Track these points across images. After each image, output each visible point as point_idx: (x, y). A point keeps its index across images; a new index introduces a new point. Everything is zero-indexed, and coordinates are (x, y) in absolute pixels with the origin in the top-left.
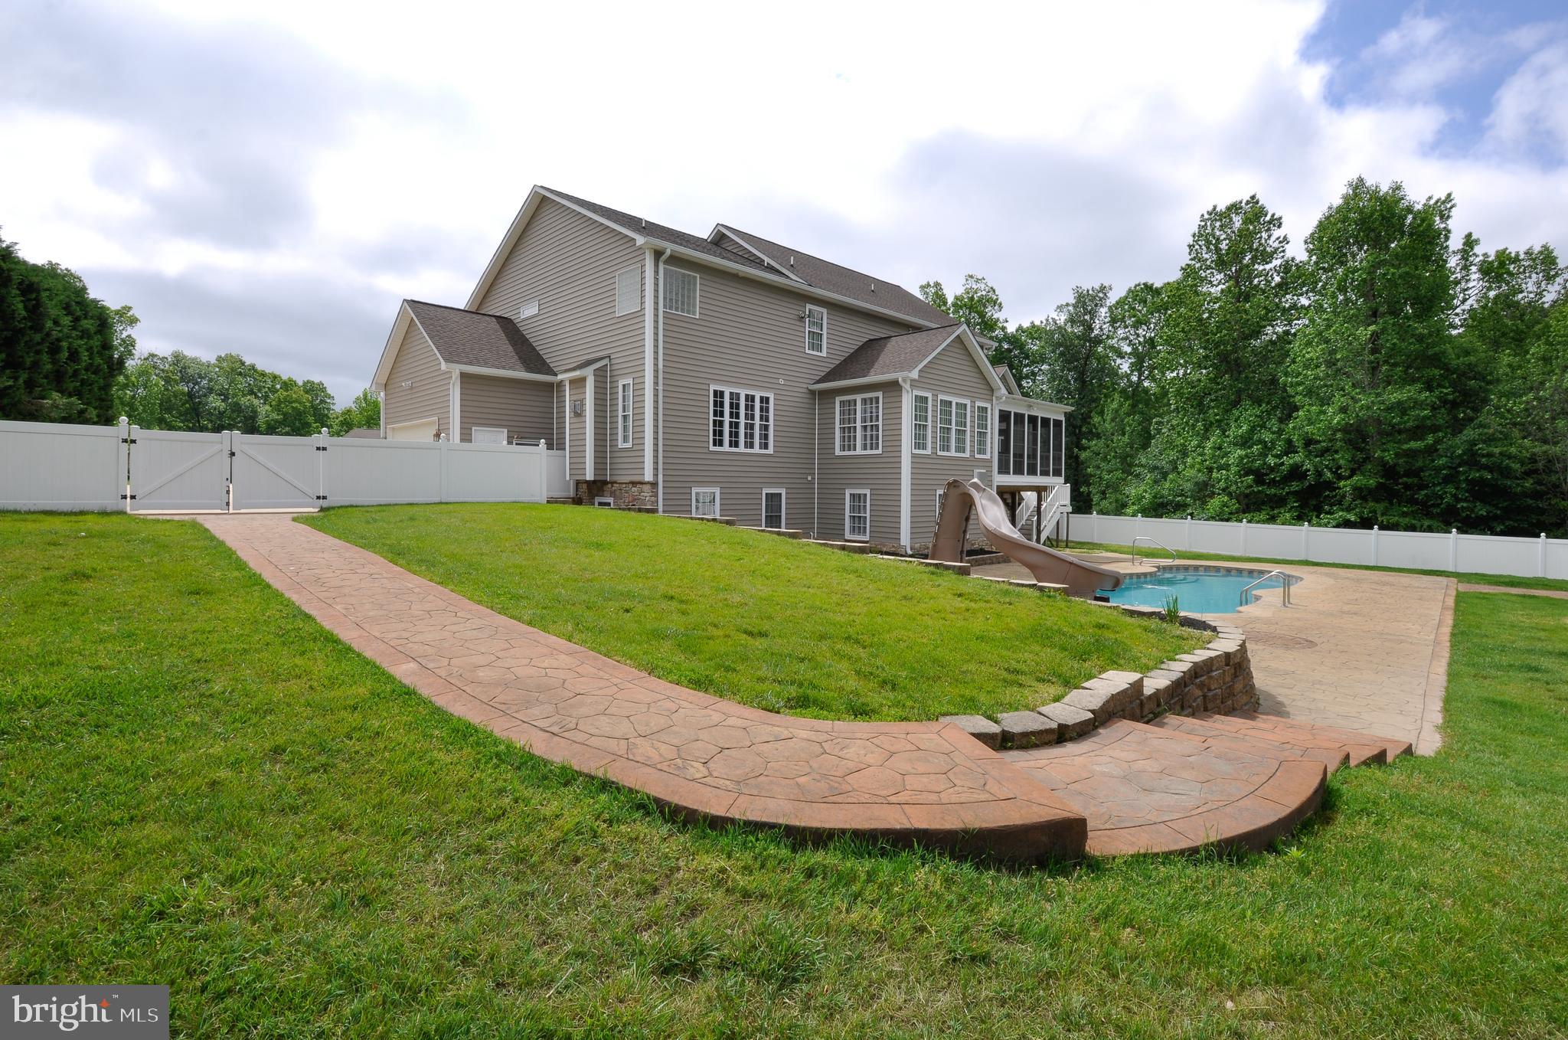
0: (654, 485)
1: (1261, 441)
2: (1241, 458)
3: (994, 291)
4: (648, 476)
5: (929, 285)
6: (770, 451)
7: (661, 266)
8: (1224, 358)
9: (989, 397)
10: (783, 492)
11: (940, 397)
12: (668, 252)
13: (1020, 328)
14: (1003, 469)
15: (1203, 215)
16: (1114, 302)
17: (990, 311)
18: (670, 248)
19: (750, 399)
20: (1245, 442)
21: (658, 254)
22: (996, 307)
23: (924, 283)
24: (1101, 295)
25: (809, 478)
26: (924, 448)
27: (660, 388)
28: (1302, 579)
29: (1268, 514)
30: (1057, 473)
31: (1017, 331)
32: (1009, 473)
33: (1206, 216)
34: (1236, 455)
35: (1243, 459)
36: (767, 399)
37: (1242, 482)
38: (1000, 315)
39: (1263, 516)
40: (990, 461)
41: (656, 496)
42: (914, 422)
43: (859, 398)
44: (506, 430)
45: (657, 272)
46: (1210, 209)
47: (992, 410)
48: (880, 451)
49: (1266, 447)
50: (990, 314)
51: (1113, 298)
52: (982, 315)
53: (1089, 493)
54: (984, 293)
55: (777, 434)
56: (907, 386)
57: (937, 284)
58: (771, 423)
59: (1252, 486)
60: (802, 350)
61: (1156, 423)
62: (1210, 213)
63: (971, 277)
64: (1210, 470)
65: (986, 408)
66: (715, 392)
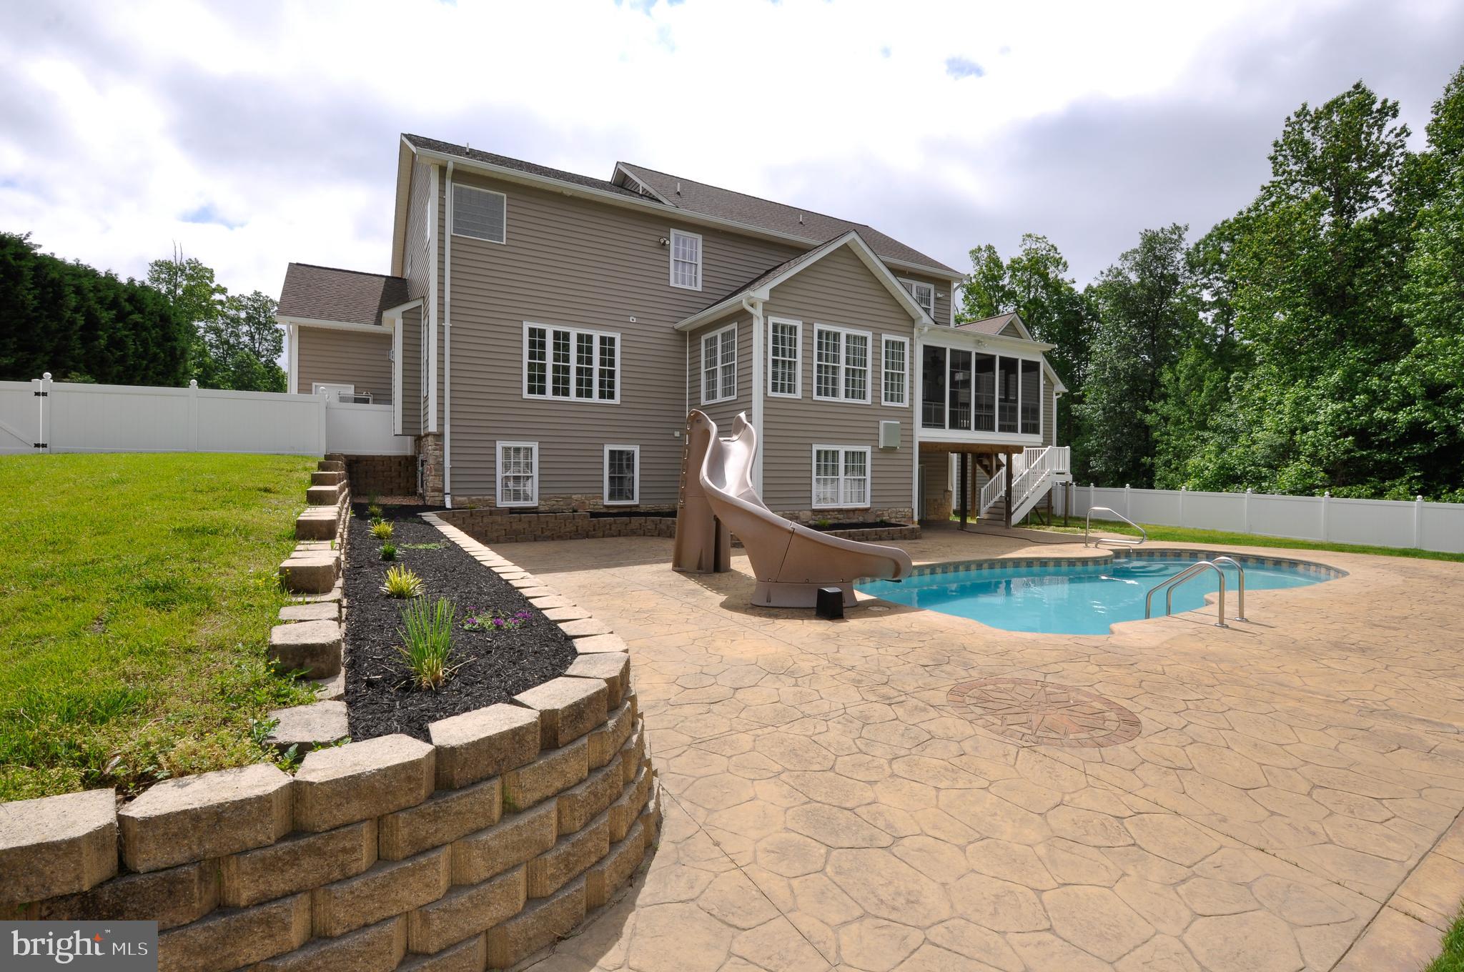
0: (439, 436)
1: (1367, 391)
2: (1337, 415)
3: (1056, 249)
4: (433, 427)
5: (980, 249)
6: (617, 400)
7: (448, 183)
8: (1319, 291)
9: (909, 330)
10: (636, 450)
11: (818, 327)
12: (450, 166)
13: (1089, 289)
14: (932, 419)
15: (1289, 119)
16: (1192, 246)
17: (1052, 273)
18: (451, 160)
19: (585, 340)
20: (1340, 393)
21: (443, 170)
22: (1060, 267)
23: (975, 247)
24: (1175, 237)
25: (677, 434)
26: (791, 389)
27: (447, 324)
28: (1345, 574)
29: (1374, 487)
30: (1031, 428)
31: (1086, 291)
32: (943, 427)
33: (1293, 119)
34: (1329, 410)
35: (1339, 416)
36: (612, 341)
37: (1336, 446)
38: (1066, 276)
39: (1365, 490)
40: (910, 410)
41: (442, 449)
42: (770, 357)
43: (718, 333)
44: (353, 386)
45: (442, 191)
46: (1299, 108)
47: (912, 345)
48: (734, 397)
49: (1375, 398)
50: (1053, 275)
51: (1190, 241)
52: (1044, 276)
53: (1152, 465)
54: (1044, 252)
55: (625, 381)
56: (758, 312)
57: (990, 248)
58: (617, 368)
59: (1352, 451)
60: (666, 283)
61: (1236, 378)
62: (1298, 115)
63: (1030, 236)
64: (1293, 432)
65: (903, 343)
66: (532, 332)
